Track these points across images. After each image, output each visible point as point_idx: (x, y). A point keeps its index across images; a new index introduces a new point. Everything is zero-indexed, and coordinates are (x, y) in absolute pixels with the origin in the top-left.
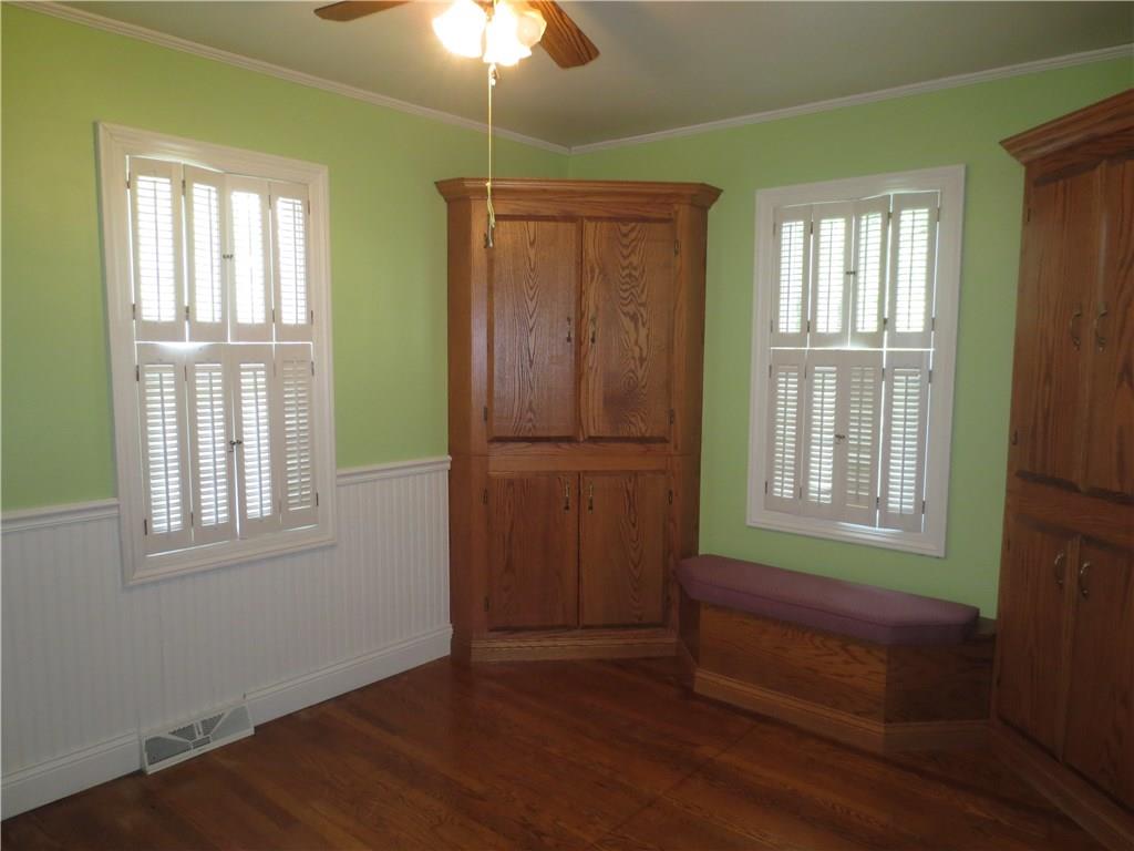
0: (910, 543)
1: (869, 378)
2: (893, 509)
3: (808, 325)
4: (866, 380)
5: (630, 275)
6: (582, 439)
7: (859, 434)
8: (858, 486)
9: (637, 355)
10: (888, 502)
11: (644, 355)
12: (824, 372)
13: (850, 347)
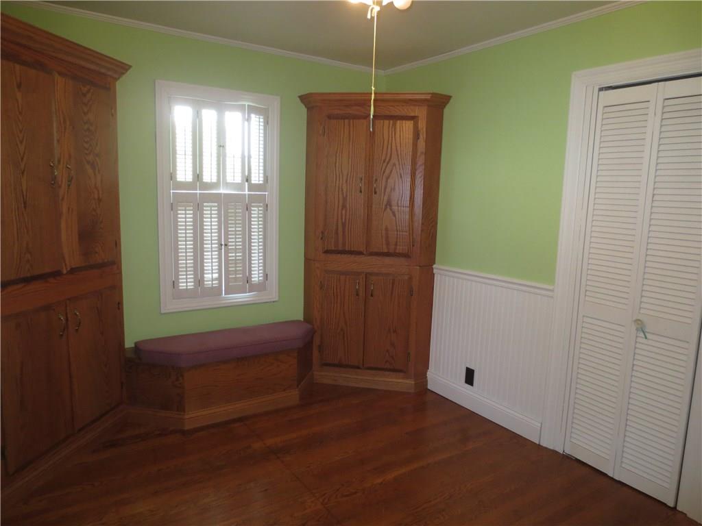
0: (264, 297)
1: (239, 209)
2: (254, 281)
3: (198, 176)
4: (237, 211)
5: (88, 129)
6: (65, 272)
7: (235, 241)
8: (236, 272)
9: (96, 196)
10: (251, 278)
11: (101, 196)
12: (211, 207)
13: (222, 191)
